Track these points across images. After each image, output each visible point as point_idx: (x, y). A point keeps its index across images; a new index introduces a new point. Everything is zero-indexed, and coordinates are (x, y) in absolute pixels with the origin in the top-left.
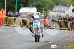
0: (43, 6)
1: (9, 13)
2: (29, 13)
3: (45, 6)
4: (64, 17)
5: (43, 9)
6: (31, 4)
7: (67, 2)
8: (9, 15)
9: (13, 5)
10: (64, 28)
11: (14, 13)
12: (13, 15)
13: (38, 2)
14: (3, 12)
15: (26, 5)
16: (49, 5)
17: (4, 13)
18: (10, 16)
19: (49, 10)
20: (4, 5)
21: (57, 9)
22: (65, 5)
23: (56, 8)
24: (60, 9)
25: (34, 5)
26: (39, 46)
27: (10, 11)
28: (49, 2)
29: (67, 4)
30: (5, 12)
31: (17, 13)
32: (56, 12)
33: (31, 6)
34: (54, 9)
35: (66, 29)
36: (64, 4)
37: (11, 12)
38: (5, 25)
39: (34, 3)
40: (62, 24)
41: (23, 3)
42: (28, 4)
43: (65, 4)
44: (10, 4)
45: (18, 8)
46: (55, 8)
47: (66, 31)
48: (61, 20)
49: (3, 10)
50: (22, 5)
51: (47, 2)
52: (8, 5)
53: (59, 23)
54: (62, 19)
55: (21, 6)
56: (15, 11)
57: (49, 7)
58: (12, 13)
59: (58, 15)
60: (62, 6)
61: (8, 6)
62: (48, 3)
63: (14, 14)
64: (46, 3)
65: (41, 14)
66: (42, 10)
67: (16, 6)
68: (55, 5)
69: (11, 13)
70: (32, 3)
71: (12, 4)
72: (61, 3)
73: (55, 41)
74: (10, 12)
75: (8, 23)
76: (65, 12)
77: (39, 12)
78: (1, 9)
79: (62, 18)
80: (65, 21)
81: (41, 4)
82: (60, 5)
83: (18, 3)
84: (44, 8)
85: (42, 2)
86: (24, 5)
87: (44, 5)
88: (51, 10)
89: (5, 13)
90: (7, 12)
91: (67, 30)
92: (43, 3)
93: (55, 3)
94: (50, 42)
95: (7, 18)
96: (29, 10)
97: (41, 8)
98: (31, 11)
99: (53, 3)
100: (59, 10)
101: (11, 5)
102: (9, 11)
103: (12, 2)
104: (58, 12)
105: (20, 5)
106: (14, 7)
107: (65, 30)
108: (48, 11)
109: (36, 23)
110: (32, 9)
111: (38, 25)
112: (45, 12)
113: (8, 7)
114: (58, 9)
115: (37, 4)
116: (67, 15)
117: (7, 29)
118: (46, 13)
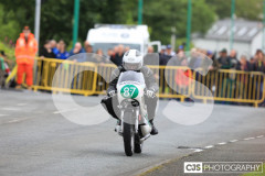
0: (172, 22)
1: (51, 45)
2: (121, 46)
3: (178, 19)
4: (248, 59)
5: (174, 30)
6: (130, 14)
7: (258, 6)
8: (49, 51)
9: (64, 17)
10: (250, 101)
11: (67, 44)
12: (65, 53)
13: (156, 5)
14: (27, 41)
15: (111, 18)
16: (194, 15)
17: (31, 44)
18: (53, 55)
19: (195, 35)
20: (31, 15)
21: (222, 31)
22: (252, 18)
23: (219, 28)
24: (234, 29)
25: (140, 17)
26: (157, 165)
27: (55, 36)
28: (193, 5)
29: (258, 11)
30: (34, 42)
31: (78, 45)
32: (218, 40)
33: (130, 20)
34: (210, 32)
35: (256, 102)
36: (246, 13)
37: (58, 41)
38: (36, 87)
39: (141, 10)
40: (240, 85)
41: (100, 10)
42: (117, 13)
43: (253, 12)
44: (53, 15)
45: (84, 26)
46: (215, 27)
47: (256, 109)
48: (238, 69)
49: (27, 33)
50: (98, 16)
51: (186, 6)
52: (46, 16)
53: (231, 82)
54: (242, 67)
55: (92, 19)
56: (71, 38)
57: (193, 23)
58: (60, 46)
59: (224, 52)
60: (242, 20)
61: (45, 19)
62: (190, 8)
63: (69, 48)
64: (183, 10)
65: (164, 47)
66: (170, 34)
67: (75, 22)
68: (216, 17)
69: (58, 45)
70: (134, 8)
71: (61, 12)
72: (237, 8)
73: (217, 147)
74: (53, 42)
75: (45, 81)
76: (249, 42)
77: (158, 43)
78: (21, 32)
79: (239, 64)
80: (252, 73)
81: (165, 12)
82: (234, 16)
83: (83, 10)
84: (177, 28)
85: (168, 7)
86: (104, 15)
87: (175, 15)
88: (203, 34)
89: (37, 47)
90: (43, 41)
91: (260, 105)
92: (173, 10)
93: (215, 8)
94: (199, 150)
95: (43, 62)
96: (122, 36)
97: (166, 29)
98: (128, 36)
99: (208, 10)
100: (229, 33)
101: (58, 18)
102: (51, 39)
103: (61, 5)
104: (226, 40)
105: (90, 15)
106: (67, 25)
107: (251, 105)
108: (191, 39)
109: (131, 83)
110: (132, 30)
111: (137, 90)
112: (180, 42)
113: (47, 25)
114: (225, 33)
115: (150, 13)
116: (259, 52)
117: (43, 102)
118: (184, 44)
